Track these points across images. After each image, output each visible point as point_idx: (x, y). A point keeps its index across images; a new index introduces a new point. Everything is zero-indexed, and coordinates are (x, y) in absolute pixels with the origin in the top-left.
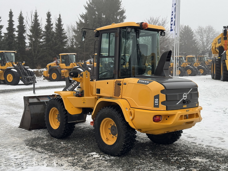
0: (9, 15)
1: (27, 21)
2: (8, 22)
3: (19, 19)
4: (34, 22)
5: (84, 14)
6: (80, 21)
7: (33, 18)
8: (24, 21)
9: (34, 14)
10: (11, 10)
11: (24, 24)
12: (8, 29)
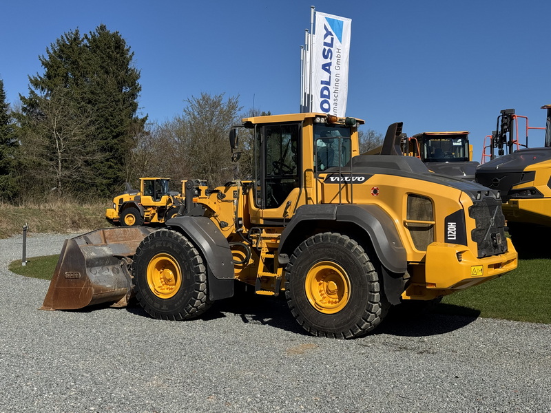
5: (40, 77)
6: (32, 92)
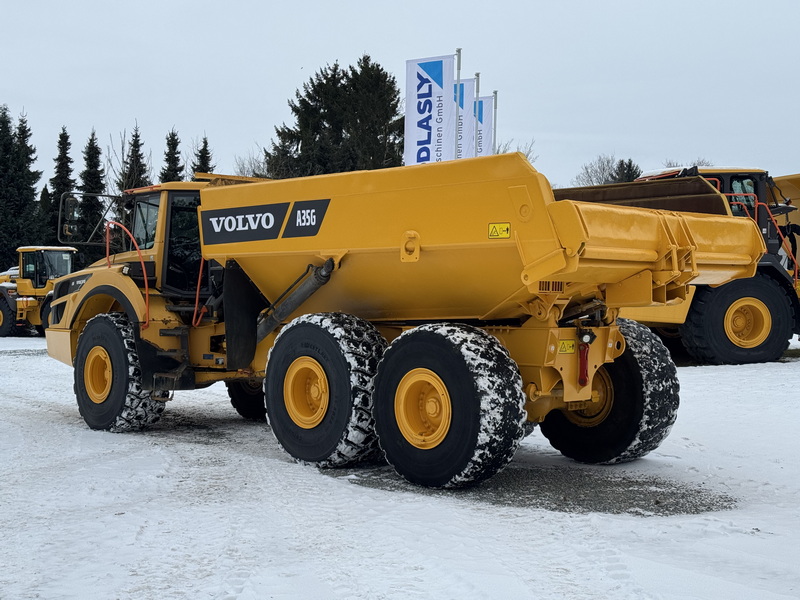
0: (57, 144)
1: (109, 160)
2: (56, 164)
3: (87, 153)
4: (128, 161)
5: (287, 128)
6: (276, 148)
7: (128, 149)
8: (102, 158)
9: (130, 139)
10: (64, 130)
11: (100, 169)
12: (53, 181)
